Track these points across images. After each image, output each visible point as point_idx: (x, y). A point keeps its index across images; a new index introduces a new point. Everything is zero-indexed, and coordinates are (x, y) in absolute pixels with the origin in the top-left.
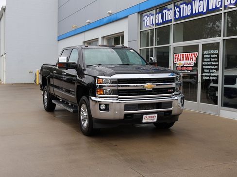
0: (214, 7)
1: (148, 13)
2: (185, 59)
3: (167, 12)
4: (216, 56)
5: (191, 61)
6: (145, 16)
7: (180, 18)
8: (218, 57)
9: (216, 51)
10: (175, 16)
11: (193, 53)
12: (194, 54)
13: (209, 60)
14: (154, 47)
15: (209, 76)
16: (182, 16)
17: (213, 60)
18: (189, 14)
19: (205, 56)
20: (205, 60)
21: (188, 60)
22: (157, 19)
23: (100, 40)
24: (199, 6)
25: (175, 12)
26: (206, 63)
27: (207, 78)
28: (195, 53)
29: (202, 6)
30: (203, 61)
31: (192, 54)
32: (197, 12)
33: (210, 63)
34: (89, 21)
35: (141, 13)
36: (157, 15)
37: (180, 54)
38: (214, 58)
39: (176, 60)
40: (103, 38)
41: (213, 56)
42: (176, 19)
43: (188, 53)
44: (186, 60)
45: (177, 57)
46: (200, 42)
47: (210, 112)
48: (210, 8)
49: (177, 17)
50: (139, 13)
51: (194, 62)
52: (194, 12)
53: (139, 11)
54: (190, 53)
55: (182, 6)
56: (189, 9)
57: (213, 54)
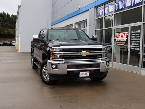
0: (138, 2)
1: (100, 7)
3: (111, 6)
4: (139, 34)
5: (124, 38)
6: (99, 9)
8: (140, 36)
9: (139, 31)
10: (115, 9)
12: (126, 33)
13: (134, 37)
14: (103, 29)
15: (135, 48)
16: (119, 9)
18: (123, 7)
19: (132, 35)
20: (132, 37)
21: (123, 37)
22: (105, 11)
23: (74, 25)
24: (129, 2)
25: (115, 6)
26: (133, 39)
27: (134, 49)
29: (131, 2)
30: (131, 38)
31: (125, 33)
32: (128, 6)
33: (135, 39)
34: (68, 13)
35: (96, 7)
36: (105, 8)
37: (118, 33)
38: (137, 36)
39: (116, 37)
40: (76, 23)
41: (137, 34)
42: (116, 11)
43: (123, 33)
44: (121, 37)
45: (116, 35)
46: (129, 26)
47: (135, 71)
48: (136, 3)
49: (117, 9)
50: (95, 7)
51: (126, 38)
52: (126, 6)
53: (95, 6)
54: (124, 33)
55: (119, 2)
56: (123, 4)
57: (137, 33)
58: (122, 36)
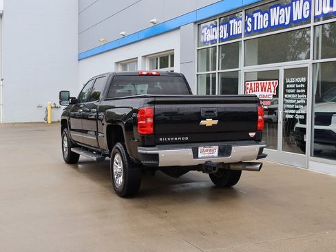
0: (300, 18)
1: (209, 24)
2: (260, 90)
3: (235, 23)
4: (304, 86)
5: (269, 93)
6: (204, 27)
7: (254, 32)
8: (306, 88)
9: (303, 79)
10: (246, 28)
11: (271, 81)
12: (273, 83)
13: (293, 91)
14: (217, 71)
15: (294, 114)
16: (255, 29)
17: (298, 91)
18: (265, 26)
19: (288, 86)
20: (288, 91)
21: (265, 91)
22: (222, 32)
23: (140, 60)
24: (280, 16)
25: (246, 23)
26: (290, 96)
27: (292, 117)
28: (275, 81)
29: (283, 16)
30: (285, 93)
31: (270, 83)
32: (277, 24)
33: (295, 96)
34: (123, 33)
35: (198, 23)
36: (221, 26)
37: (253, 82)
38: (300, 88)
39: (248, 91)
40: (144, 57)
41: (299, 86)
42: (247, 33)
43: (265, 82)
44: (262, 91)
45: (249, 86)
46: (281, 67)
47: (295, 164)
48: (295, 19)
49: (249, 30)
50: (195, 23)
51: (272, 93)
52: (272, 24)
53: (195, 20)
54: (268, 82)
55: (255, 15)
56: (265, 20)
57: (299, 83)
58: (263, 89)
